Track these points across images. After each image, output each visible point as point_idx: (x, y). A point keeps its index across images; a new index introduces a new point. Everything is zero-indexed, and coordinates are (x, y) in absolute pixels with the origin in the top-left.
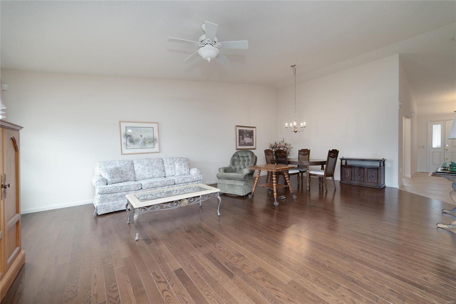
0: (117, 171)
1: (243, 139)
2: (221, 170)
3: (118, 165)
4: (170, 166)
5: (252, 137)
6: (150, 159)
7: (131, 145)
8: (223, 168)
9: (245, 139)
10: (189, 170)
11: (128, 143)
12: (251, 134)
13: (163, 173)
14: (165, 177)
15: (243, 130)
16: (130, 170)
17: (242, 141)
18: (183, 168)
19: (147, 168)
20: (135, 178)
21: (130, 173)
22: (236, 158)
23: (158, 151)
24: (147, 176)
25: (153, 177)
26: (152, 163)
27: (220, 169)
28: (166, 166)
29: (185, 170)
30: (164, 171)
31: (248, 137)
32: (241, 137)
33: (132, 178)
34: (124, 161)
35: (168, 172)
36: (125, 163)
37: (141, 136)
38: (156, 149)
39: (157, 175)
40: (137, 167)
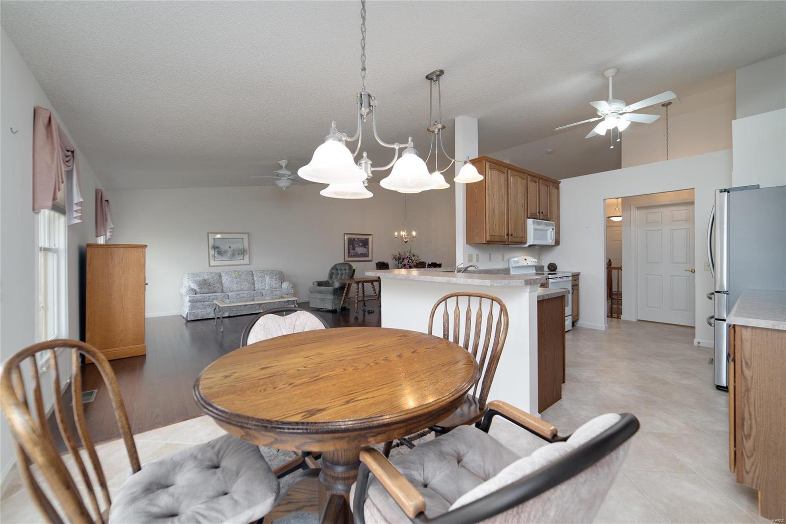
0: (204, 282)
1: (354, 249)
2: (315, 284)
3: (206, 277)
4: (260, 279)
5: (366, 246)
6: (239, 272)
7: (219, 257)
8: (317, 282)
9: (357, 249)
10: (280, 283)
11: (216, 255)
12: (365, 243)
13: (253, 286)
14: (255, 290)
15: (354, 239)
16: (218, 282)
17: (352, 251)
18: (274, 282)
19: (235, 280)
20: (222, 290)
21: (218, 285)
22: (334, 271)
23: (248, 263)
24: (235, 289)
25: (242, 290)
26: (240, 276)
27: (313, 283)
28: (255, 279)
29: (276, 284)
30: (254, 284)
31: (362, 246)
32: (351, 246)
33: (220, 290)
34: (211, 273)
35: (258, 286)
36: (213, 275)
37: (230, 247)
38: (246, 261)
39: (246, 288)
40: (225, 279)
